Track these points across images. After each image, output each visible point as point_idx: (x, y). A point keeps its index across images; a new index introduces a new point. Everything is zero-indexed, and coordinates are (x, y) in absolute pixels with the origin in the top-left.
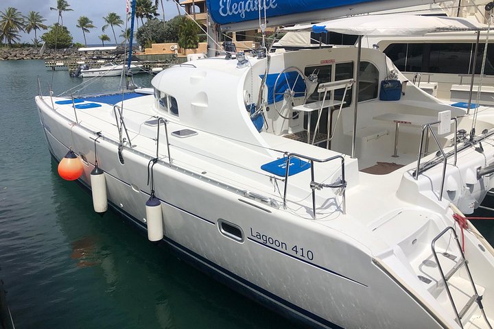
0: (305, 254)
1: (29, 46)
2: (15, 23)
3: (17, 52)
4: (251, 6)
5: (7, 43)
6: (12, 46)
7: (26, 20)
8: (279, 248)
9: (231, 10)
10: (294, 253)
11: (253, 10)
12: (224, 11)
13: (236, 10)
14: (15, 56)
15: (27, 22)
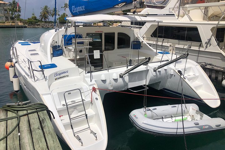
1: (52, 22)
2: (48, 12)
3: (47, 24)
4: (79, 9)
5: (44, 20)
6: (46, 22)
7: (52, 11)
11: (80, 11)
12: (73, 11)
14: (46, 26)
15: (52, 12)
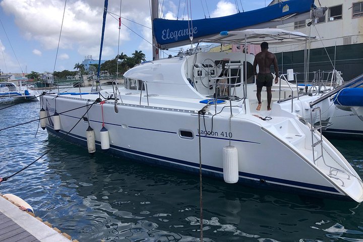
0: (228, 135)
4: (182, 33)
8: (214, 136)
9: (169, 36)
10: (222, 137)
11: (182, 35)
12: (165, 37)
13: (172, 36)
